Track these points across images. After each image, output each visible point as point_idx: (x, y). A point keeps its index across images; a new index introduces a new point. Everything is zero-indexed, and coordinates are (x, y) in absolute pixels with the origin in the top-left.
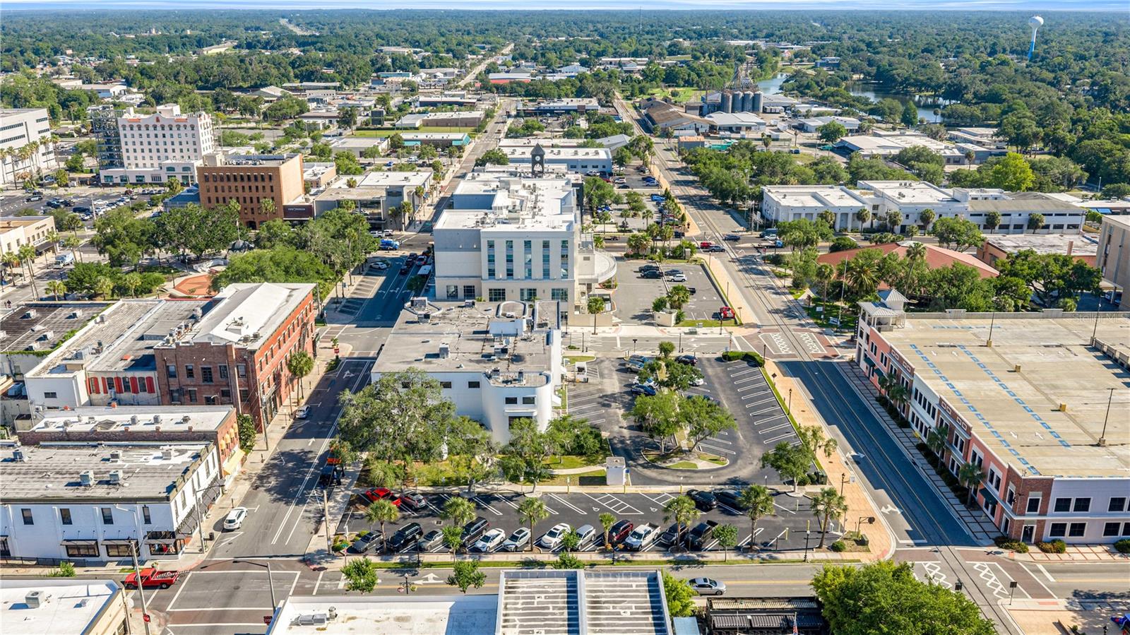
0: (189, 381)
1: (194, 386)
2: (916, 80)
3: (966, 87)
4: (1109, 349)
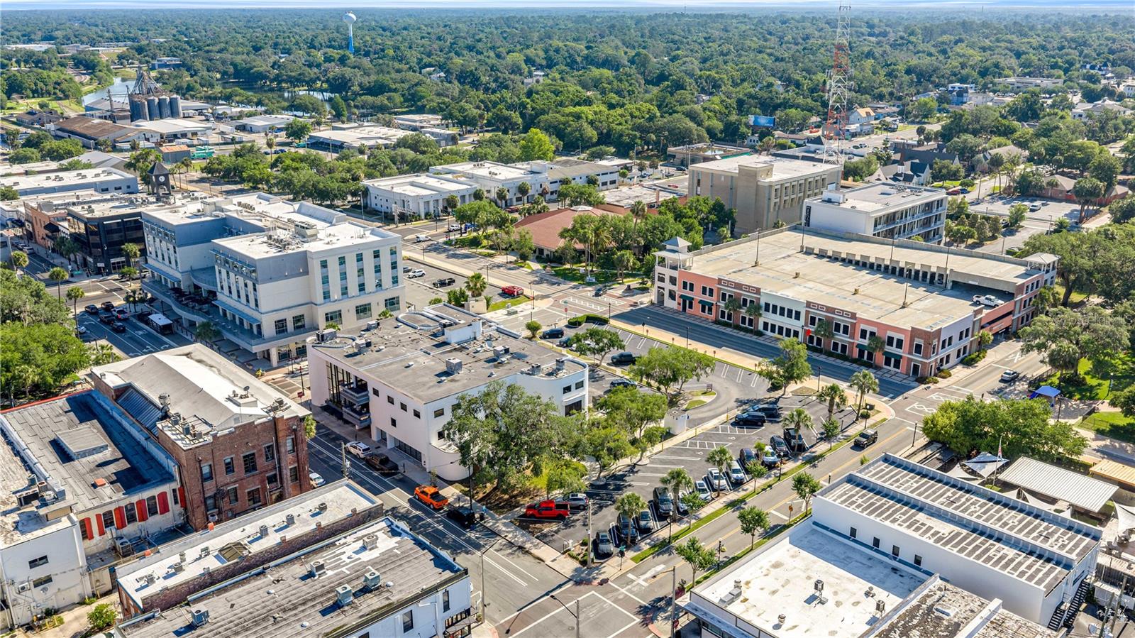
0: (228, 478)
1: (235, 482)
2: (290, 77)
3: (350, 80)
4: (820, 250)
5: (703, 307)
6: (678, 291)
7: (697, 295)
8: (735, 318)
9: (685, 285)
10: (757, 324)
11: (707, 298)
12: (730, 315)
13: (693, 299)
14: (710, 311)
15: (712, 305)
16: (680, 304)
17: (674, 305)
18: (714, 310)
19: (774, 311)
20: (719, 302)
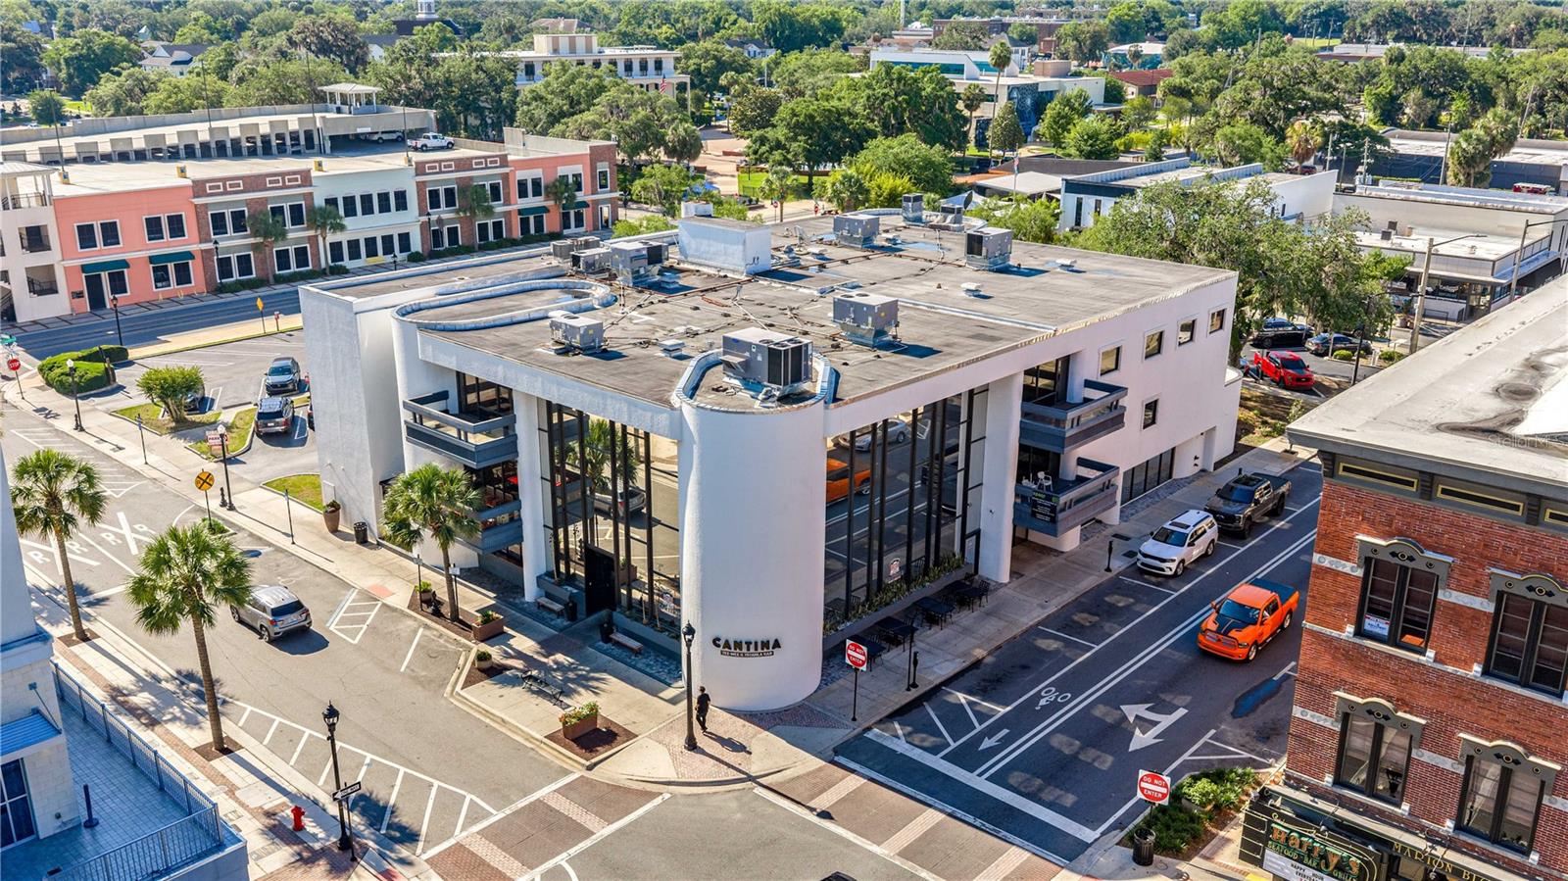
5: (161, 276)
6: (63, 259)
7: (135, 249)
8: (262, 262)
9: (86, 236)
10: (316, 255)
11: (168, 245)
12: (244, 262)
13: (125, 264)
14: (183, 276)
15: (190, 255)
16: (79, 295)
17: (58, 305)
18: (195, 268)
19: (350, 211)
20: (208, 241)
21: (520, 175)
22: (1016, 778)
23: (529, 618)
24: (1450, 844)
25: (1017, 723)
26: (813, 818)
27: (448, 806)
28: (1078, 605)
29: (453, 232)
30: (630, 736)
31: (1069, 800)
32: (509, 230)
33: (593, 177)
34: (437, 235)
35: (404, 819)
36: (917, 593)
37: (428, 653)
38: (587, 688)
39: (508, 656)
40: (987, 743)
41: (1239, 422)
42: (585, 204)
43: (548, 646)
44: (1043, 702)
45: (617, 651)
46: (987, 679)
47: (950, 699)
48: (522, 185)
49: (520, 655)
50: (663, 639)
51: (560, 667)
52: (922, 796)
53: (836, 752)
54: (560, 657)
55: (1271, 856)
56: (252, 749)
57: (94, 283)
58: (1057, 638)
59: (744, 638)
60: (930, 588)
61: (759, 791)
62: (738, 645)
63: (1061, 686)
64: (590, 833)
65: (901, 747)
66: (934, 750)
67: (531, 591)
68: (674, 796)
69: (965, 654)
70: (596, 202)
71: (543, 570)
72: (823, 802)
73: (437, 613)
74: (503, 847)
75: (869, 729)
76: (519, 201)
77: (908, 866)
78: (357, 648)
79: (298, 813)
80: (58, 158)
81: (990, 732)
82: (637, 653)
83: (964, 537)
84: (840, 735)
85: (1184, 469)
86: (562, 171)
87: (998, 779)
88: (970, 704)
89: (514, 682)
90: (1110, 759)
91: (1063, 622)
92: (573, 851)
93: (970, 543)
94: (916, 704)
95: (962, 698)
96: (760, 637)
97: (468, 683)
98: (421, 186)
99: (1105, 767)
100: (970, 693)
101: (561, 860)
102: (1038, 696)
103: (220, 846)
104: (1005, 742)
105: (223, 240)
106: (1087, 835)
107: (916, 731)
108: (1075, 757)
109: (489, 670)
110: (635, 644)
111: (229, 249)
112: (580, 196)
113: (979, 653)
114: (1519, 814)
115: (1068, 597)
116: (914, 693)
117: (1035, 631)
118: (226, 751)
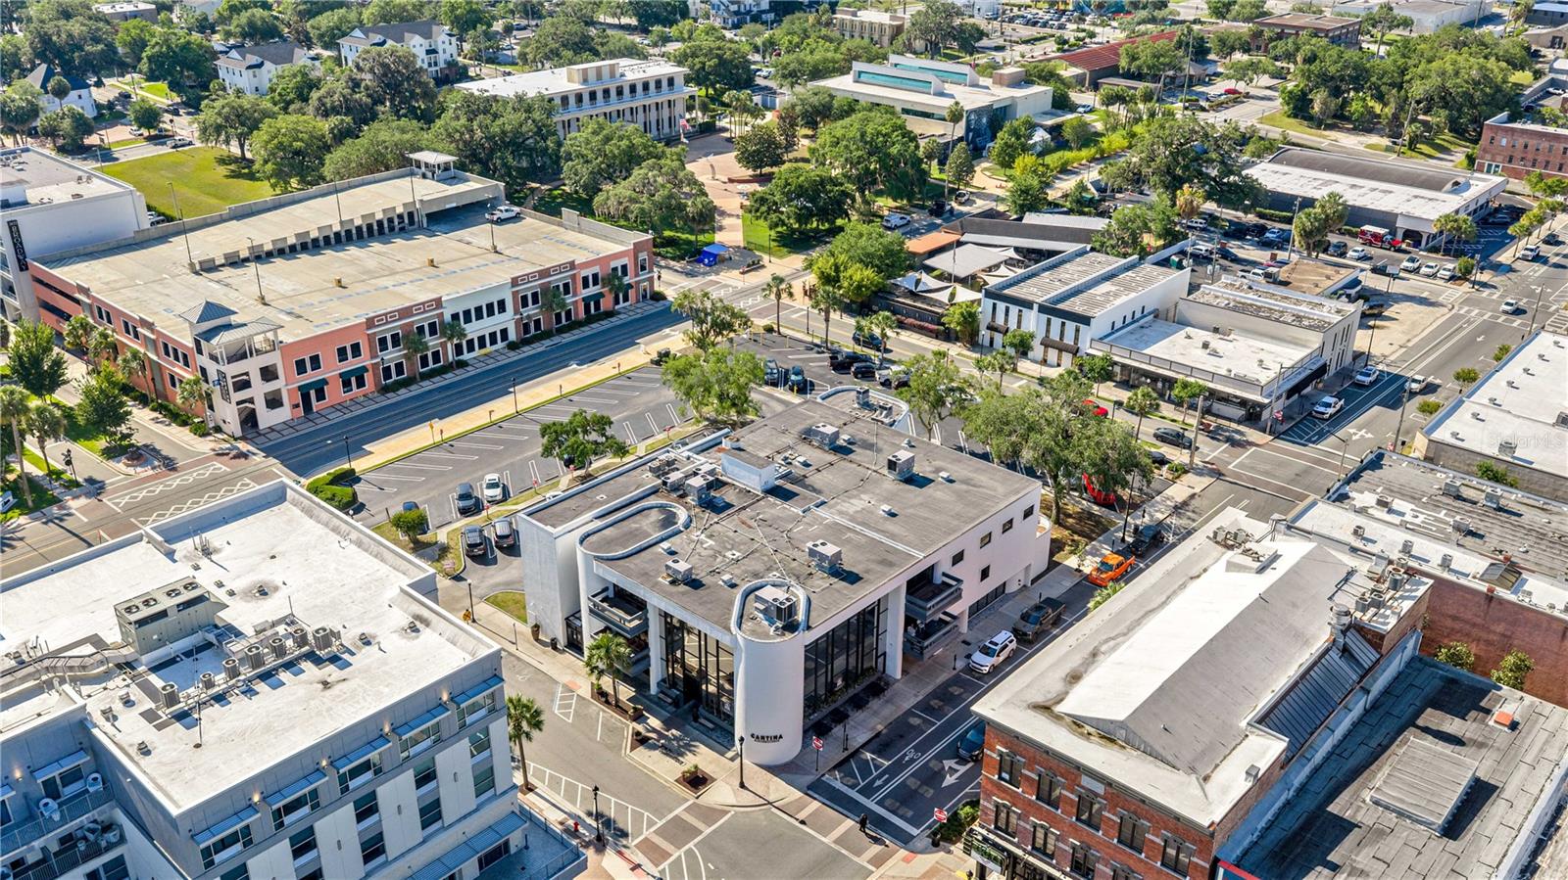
5: (347, 384)
6: (286, 384)
7: (331, 370)
8: (412, 365)
9: (301, 367)
10: (446, 354)
11: (352, 364)
12: (399, 367)
13: (325, 382)
14: (361, 383)
15: (365, 369)
16: (297, 406)
17: (284, 414)
18: (368, 377)
19: (468, 320)
20: (377, 357)
21: (584, 273)
22: (888, 802)
23: (655, 705)
24: (1030, 854)
25: (893, 771)
26: (797, 824)
27: (637, 817)
28: (934, 695)
29: (537, 322)
30: (714, 780)
31: (910, 814)
32: (576, 314)
33: (636, 264)
34: (526, 327)
35: (621, 825)
36: (851, 692)
37: (609, 729)
38: (690, 751)
39: (649, 731)
40: (878, 783)
41: (1053, 541)
42: (630, 286)
43: (668, 724)
44: (907, 758)
45: (702, 728)
46: (882, 744)
47: (863, 756)
48: (585, 280)
49: (654, 730)
50: (725, 724)
51: (676, 738)
52: (845, 812)
53: (809, 788)
54: (674, 731)
55: (973, 852)
56: (541, 787)
57: (306, 398)
58: (920, 717)
59: (765, 735)
60: (858, 688)
61: (774, 810)
62: (763, 738)
63: (916, 748)
64: (701, 832)
65: (838, 785)
66: (852, 787)
67: (654, 690)
68: (736, 813)
69: (873, 728)
70: (638, 283)
71: (660, 678)
72: (801, 816)
73: (607, 702)
74: (665, 839)
75: (823, 775)
76: (584, 291)
77: (837, 847)
78: (572, 725)
79: (576, 824)
80: (236, 259)
81: (879, 777)
82: (712, 730)
83: (877, 657)
84: (810, 779)
85: (1012, 588)
86: (613, 264)
87: (880, 803)
88: (873, 759)
89: (654, 747)
90: (932, 791)
91: (925, 706)
92: (696, 840)
93: (880, 660)
94: (846, 760)
95: (869, 756)
96: (773, 734)
97: (632, 749)
98: (515, 294)
99: (929, 796)
100: (873, 753)
101: (691, 845)
102: (905, 755)
103: (579, 857)
104: (886, 782)
105: (386, 355)
106: (914, 832)
107: (845, 776)
108: (916, 791)
109: (641, 740)
110: (711, 725)
111: (390, 360)
112: (626, 280)
113: (880, 727)
114: (1050, 848)
115: (930, 689)
116: (846, 754)
117: (909, 713)
118: (531, 790)
